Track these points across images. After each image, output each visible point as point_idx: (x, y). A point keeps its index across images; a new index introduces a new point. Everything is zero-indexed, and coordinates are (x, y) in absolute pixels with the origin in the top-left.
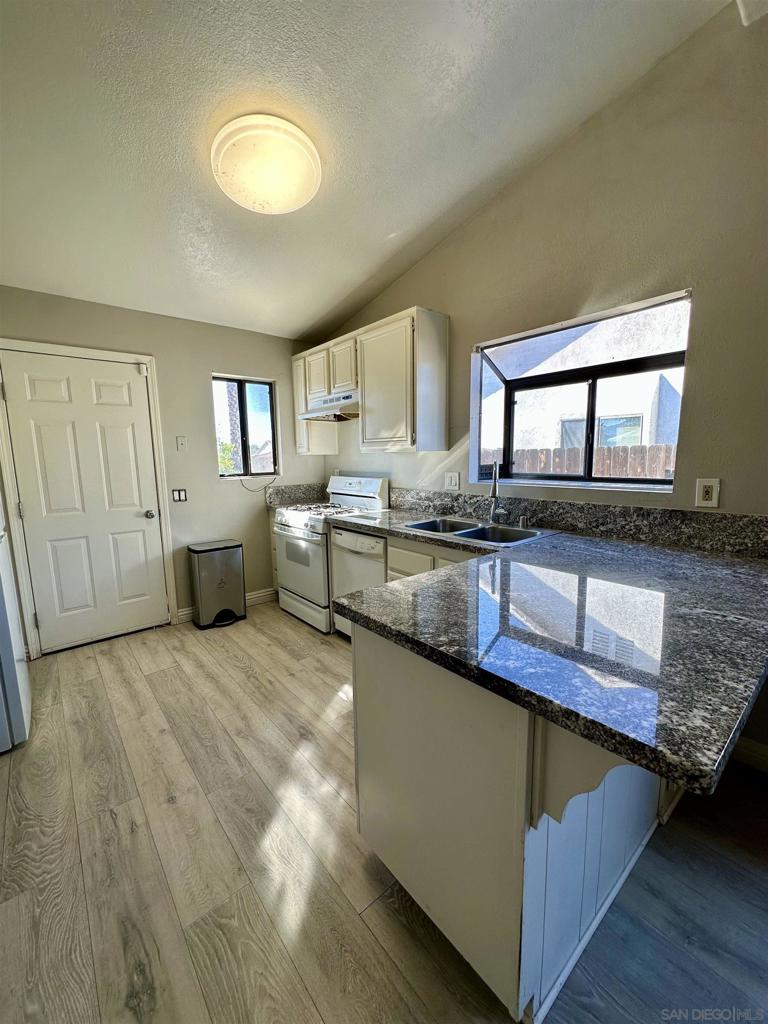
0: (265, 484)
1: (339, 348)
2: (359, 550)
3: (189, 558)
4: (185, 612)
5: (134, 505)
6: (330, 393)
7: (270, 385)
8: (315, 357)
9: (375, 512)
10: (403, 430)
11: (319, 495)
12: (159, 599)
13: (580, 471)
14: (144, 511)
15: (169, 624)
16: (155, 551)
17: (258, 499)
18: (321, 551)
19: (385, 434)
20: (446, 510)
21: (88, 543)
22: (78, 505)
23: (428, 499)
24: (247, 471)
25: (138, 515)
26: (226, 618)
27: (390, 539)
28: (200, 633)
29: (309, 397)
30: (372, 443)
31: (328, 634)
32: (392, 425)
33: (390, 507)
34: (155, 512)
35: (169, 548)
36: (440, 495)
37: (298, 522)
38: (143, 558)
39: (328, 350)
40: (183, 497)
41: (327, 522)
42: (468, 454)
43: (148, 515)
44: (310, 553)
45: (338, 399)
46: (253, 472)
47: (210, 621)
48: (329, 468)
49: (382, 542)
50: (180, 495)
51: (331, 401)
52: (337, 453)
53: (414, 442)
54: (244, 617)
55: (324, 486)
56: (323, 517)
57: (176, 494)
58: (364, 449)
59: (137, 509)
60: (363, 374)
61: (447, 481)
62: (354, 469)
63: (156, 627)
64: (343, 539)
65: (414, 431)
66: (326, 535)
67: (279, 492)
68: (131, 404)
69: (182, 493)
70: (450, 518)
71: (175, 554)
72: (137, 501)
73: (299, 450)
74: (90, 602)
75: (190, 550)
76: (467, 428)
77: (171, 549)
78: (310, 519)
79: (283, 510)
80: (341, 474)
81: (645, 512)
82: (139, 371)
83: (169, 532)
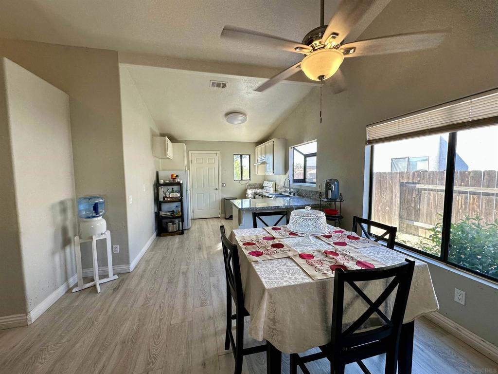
0: (246, 183)
1: (263, 146)
3: (225, 201)
4: (223, 215)
6: (261, 158)
7: (249, 155)
8: (259, 148)
11: (260, 186)
12: (218, 211)
15: (219, 218)
16: (217, 198)
17: (244, 187)
19: (269, 170)
22: (202, 186)
24: (242, 179)
25: (214, 189)
28: (225, 220)
29: (258, 159)
30: (267, 172)
33: (275, 190)
35: (221, 198)
38: (215, 200)
39: (261, 146)
41: (255, 193)
43: (217, 189)
47: (228, 218)
48: (264, 179)
50: (224, 185)
51: (261, 160)
53: (273, 173)
55: (263, 184)
59: (214, 187)
60: (266, 154)
63: (216, 218)
65: (273, 170)
67: (250, 185)
68: (214, 163)
71: (222, 200)
73: (256, 173)
74: (203, 209)
75: (225, 199)
76: (288, 169)
78: (252, 192)
79: (249, 190)
80: (267, 181)
81: (312, 191)
82: (217, 155)
83: (221, 194)
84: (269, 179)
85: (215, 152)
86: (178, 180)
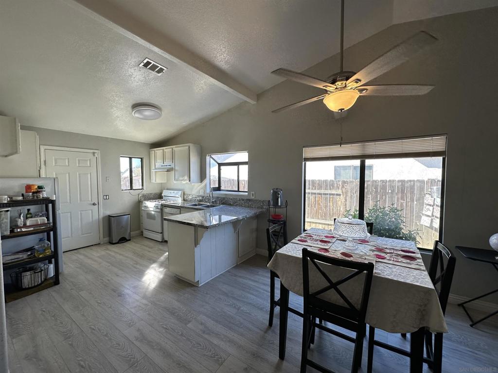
0: (138, 193)
1: (167, 150)
2: (172, 213)
3: (109, 219)
4: (107, 239)
5: (89, 201)
6: (164, 163)
7: (141, 159)
8: (159, 151)
9: (179, 202)
10: (186, 178)
11: (160, 197)
12: (96, 235)
13: (237, 190)
14: (93, 203)
15: (99, 244)
16: (96, 217)
17: (136, 199)
18: (160, 214)
19: (181, 178)
20: (200, 201)
21: (71, 214)
22: (69, 201)
23: (196, 197)
24: (131, 188)
25: (90, 204)
26: (123, 240)
27: (182, 209)
28: (113, 246)
29: (156, 164)
30: (177, 180)
31: (162, 242)
32: (183, 176)
33: (184, 200)
34: (96, 203)
35: (101, 216)
36: (199, 196)
37: (151, 206)
38: (91, 219)
39: (163, 150)
40: (107, 198)
41: (162, 205)
42: (206, 185)
43: (94, 204)
44: (156, 216)
45: (167, 166)
46: (134, 188)
47: (117, 241)
48: (163, 187)
49: (179, 210)
50: (106, 197)
51: (164, 166)
52: (165, 182)
53: (190, 181)
54: (130, 240)
55: (161, 193)
56: (160, 204)
57: (105, 197)
58: (175, 182)
59: (91, 202)
60: (175, 159)
61: (201, 192)
62: (172, 187)
63: (95, 245)
64: (167, 210)
65: (190, 178)
66: (162, 210)
67: (144, 196)
68: (90, 166)
69: (107, 197)
70: (201, 203)
71: (104, 218)
72: (90, 200)
73: (152, 181)
75: (110, 217)
76: (205, 177)
77: (102, 216)
78: (156, 204)
79: (146, 202)
80: (167, 189)
81: (243, 200)
82: (94, 155)
83: (101, 210)
84: (169, 187)
85: (92, 151)
86: (44, 194)
